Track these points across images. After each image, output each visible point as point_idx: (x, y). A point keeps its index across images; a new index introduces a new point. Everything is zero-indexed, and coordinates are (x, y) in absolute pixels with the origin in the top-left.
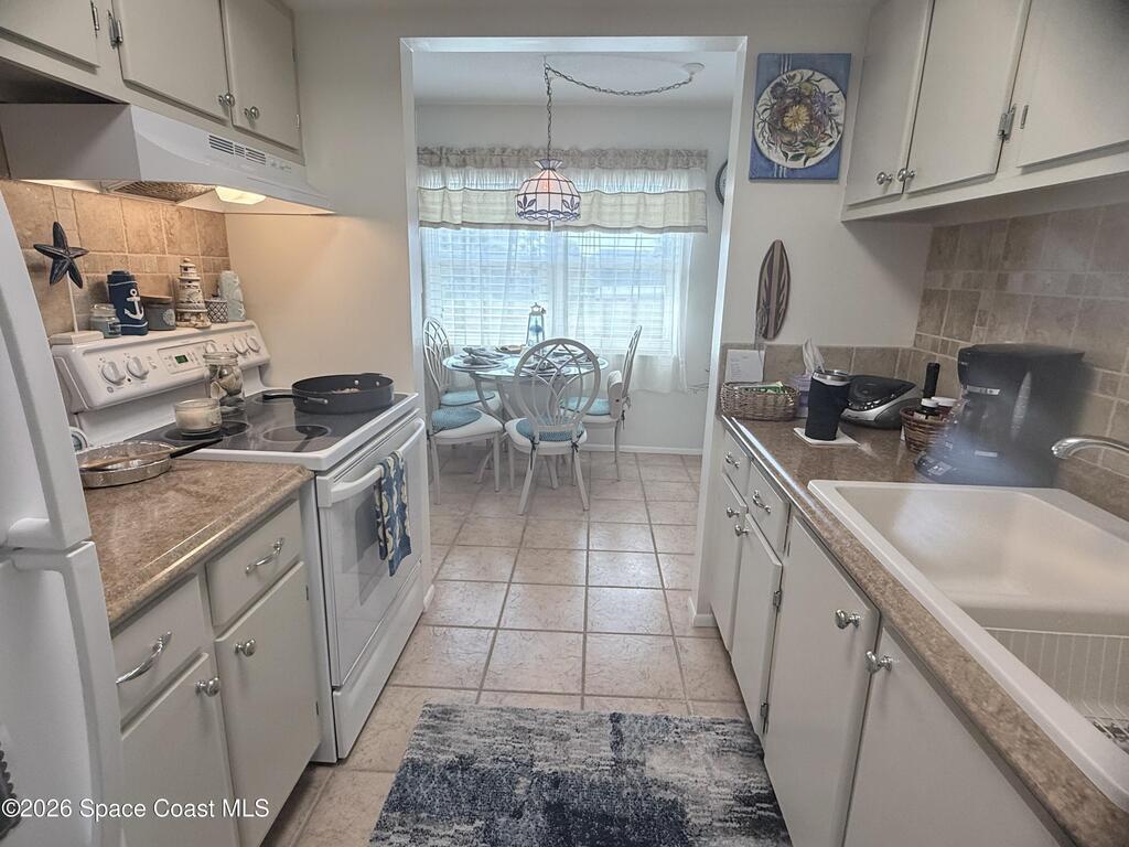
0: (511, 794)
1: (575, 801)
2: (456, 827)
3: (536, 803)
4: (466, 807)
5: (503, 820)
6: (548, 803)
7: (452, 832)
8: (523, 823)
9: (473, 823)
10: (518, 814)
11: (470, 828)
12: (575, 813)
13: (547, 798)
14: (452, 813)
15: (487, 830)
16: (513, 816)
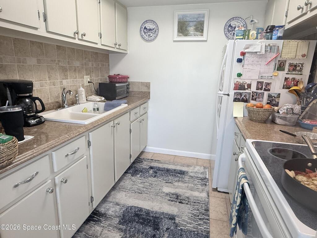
0: (169, 235)
1: (149, 230)
2: (186, 228)
3: (162, 231)
4: (183, 233)
5: (172, 228)
6: (158, 230)
7: (187, 227)
8: (166, 226)
9: (181, 229)
10: (167, 229)
11: (182, 227)
12: (150, 226)
13: (158, 232)
14: (188, 232)
15: (176, 226)
16: (169, 228)
